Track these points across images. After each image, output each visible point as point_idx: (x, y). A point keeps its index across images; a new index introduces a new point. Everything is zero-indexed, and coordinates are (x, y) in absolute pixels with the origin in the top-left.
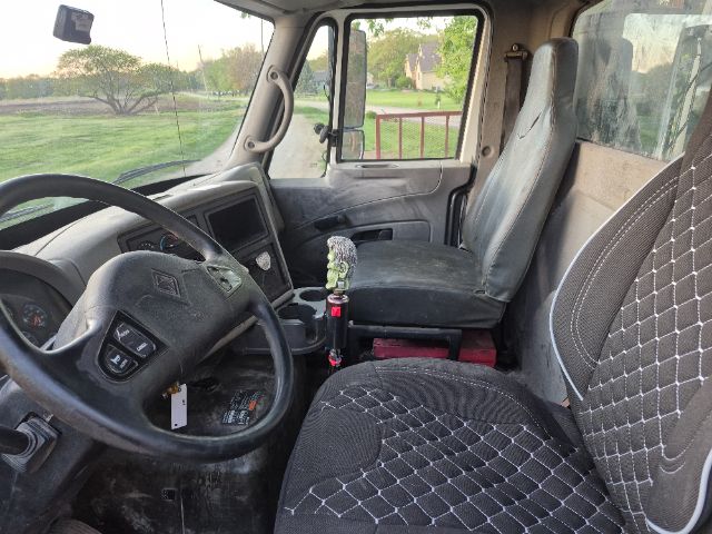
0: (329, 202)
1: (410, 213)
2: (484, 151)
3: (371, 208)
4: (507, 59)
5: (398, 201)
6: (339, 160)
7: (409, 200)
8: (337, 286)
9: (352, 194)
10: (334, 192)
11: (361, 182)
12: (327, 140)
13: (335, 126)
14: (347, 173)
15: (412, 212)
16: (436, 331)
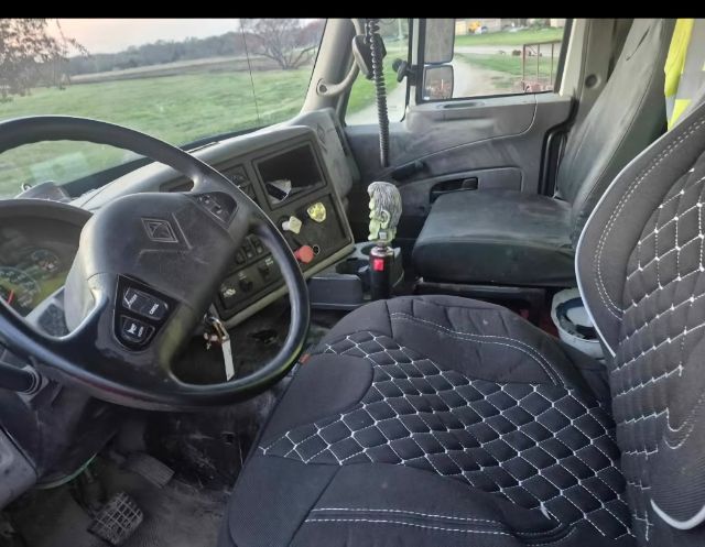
0: (408, 149)
1: (498, 159)
2: (589, 81)
3: (452, 154)
5: (485, 145)
6: (419, 101)
7: (497, 143)
8: (379, 238)
9: (432, 139)
10: (413, 137)
11: (441, 125)
12: (405, 78)
13: (415, 61)
14: (427, 116)
15: (500, 157)
16: (515, 290)
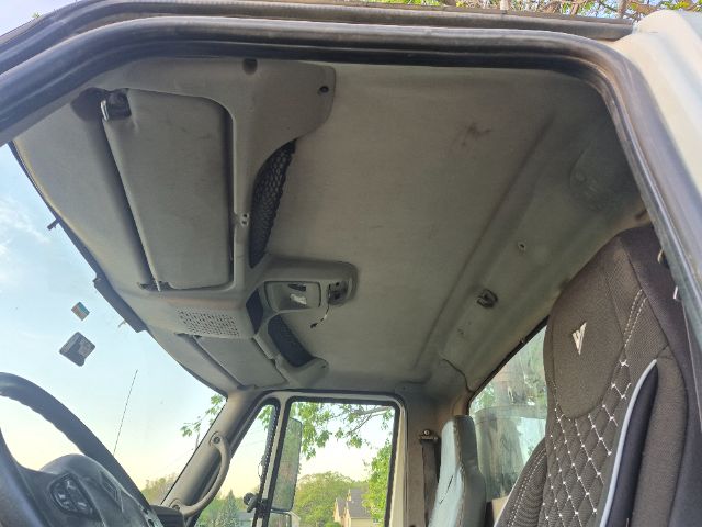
4: (421, 441)
12: (255, 510)
13: (265, 496)
